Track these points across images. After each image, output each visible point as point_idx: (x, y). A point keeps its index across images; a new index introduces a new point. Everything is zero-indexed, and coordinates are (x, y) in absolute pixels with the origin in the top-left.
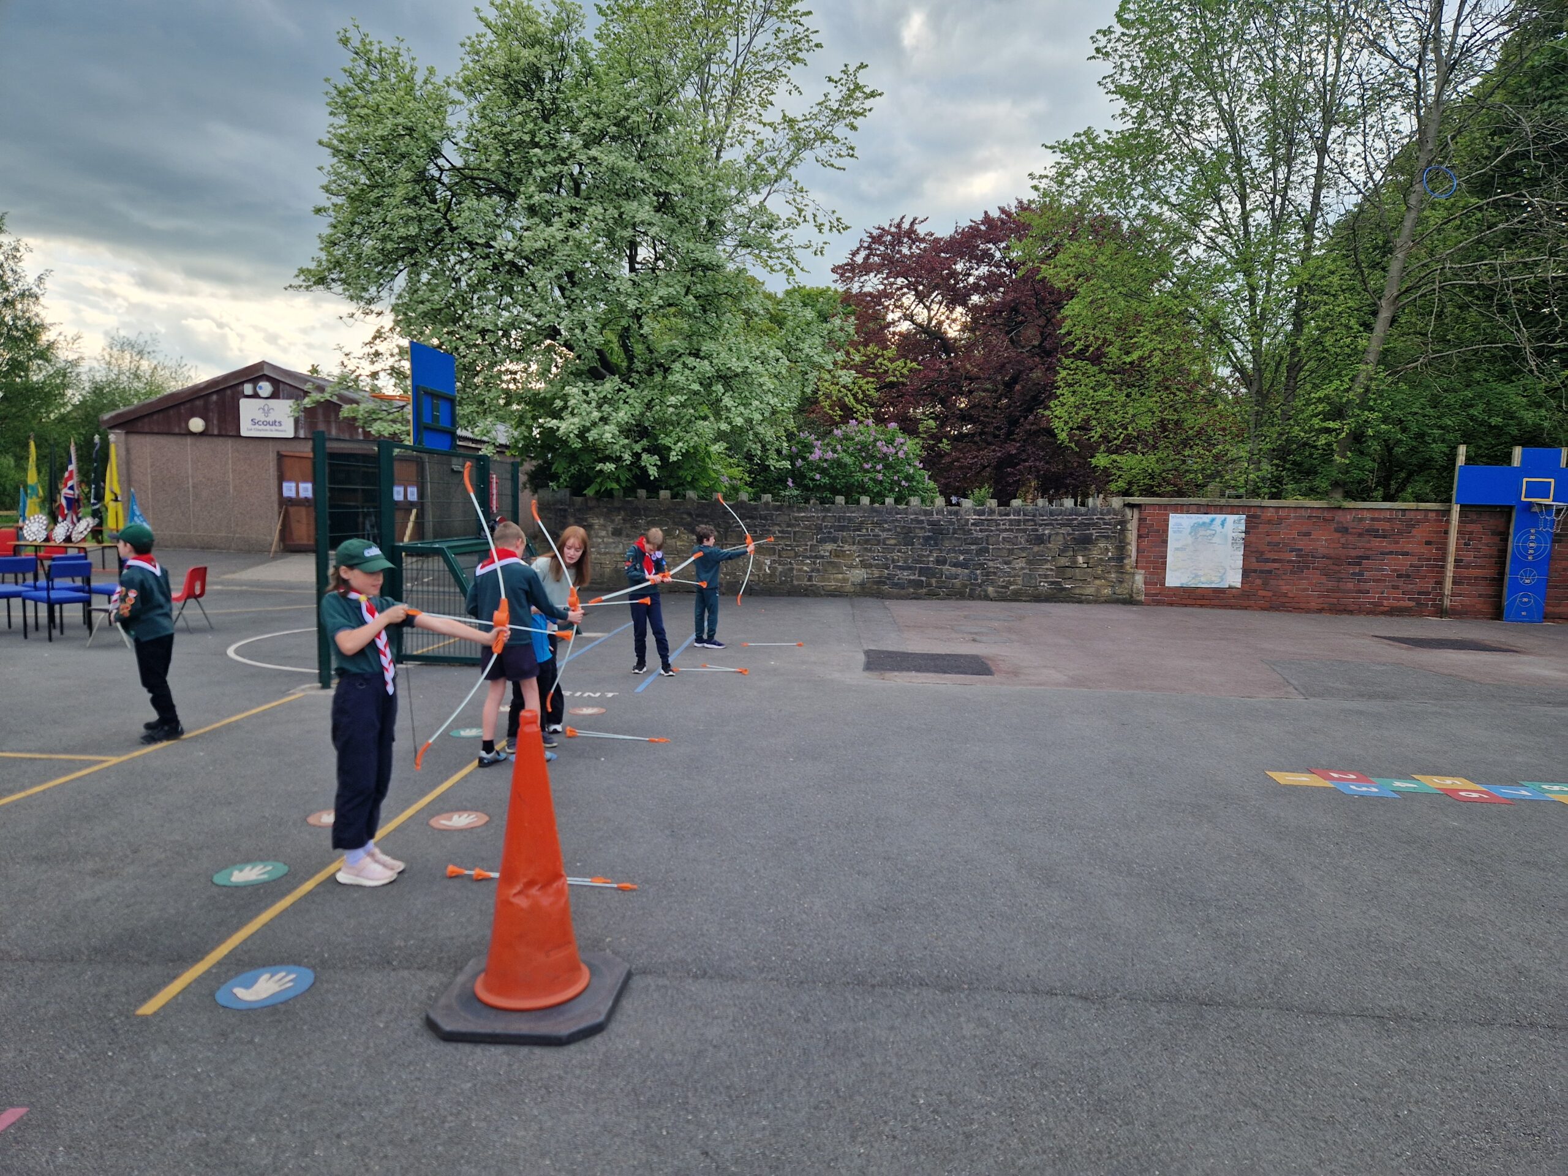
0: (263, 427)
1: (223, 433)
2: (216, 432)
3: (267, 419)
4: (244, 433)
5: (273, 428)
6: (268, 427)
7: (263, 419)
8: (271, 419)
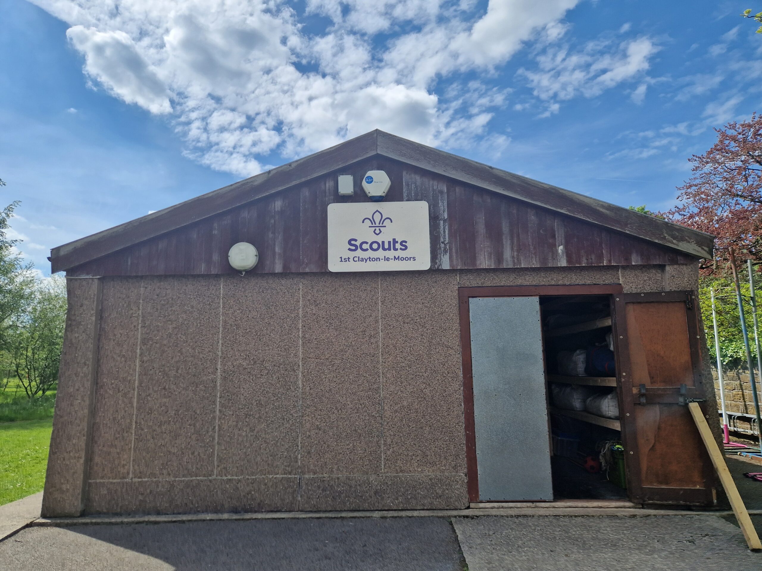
0: (370, 254)
1: (293, 268)
2: (278, 268)
3: (379, 238)
4: (334, 266)
5: (391, 254)
6: (381, 253)
7: (371, 237)
8: (385, 237)
